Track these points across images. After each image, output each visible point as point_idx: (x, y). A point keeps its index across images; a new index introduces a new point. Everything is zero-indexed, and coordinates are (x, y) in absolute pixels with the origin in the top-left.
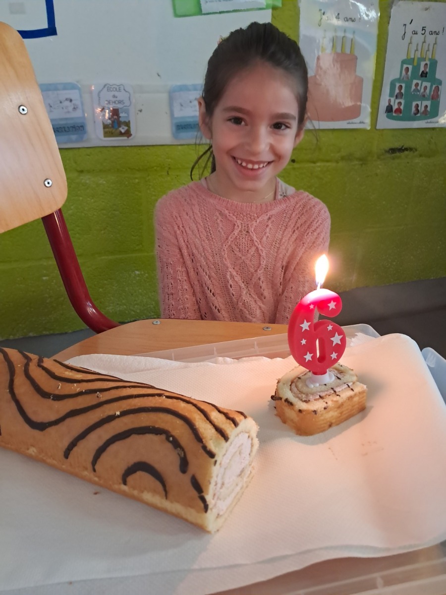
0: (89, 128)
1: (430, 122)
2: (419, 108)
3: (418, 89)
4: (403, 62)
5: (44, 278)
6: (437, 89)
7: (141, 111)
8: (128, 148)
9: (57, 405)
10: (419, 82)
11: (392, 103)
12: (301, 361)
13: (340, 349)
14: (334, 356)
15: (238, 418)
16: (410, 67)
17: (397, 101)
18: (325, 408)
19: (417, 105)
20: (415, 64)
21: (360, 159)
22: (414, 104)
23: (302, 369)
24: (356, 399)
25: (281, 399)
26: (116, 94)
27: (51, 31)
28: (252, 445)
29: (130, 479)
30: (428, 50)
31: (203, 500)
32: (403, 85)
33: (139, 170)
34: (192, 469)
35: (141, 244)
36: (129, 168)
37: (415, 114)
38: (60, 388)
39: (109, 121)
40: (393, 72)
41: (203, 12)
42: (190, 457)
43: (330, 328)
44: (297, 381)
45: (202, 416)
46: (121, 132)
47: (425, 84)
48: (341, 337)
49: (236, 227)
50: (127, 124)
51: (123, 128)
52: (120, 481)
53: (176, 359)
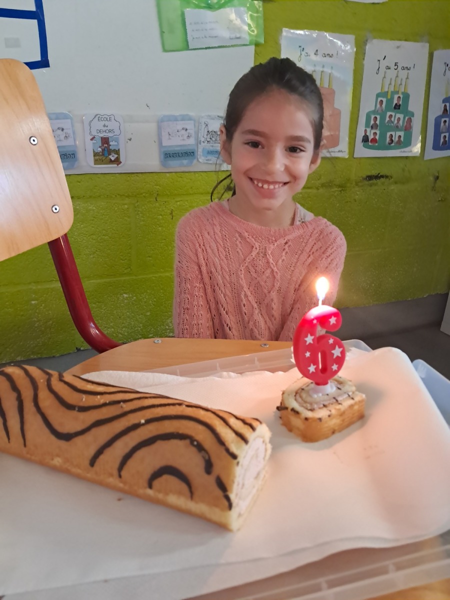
0: (80, 155)
1: (404, 152)
2: (393, 139)
3: (392, 121)
4: (378, 96)
5: (33, 302)
6: (410, 120)
7: (130, 140)
8: (117, 175)
9: (82, 416)
10: (393, 114)
11: (368, 134)
12: (305, 373)
13: (340, 361)
14: (335, 367)
15: (255, 424)
16: (384, 100)
17: (373, 131)
18: (329, 416)
19: (391, 136)
20: (389, 97)
21: (339, 186)
22: (389, 134)
23: (306, 380)
24: (356, 407)
25: (287, 408)
26: (107, 123)
27: (44, 63)
28: (266, 450)
29: (156, 483)
30: (401, 84)
31: (228, 499)
32: (378, 117)
33: (128, 196)
34: (217, 470)
35: (130, 268)
36: (119, 195)
37: (390, 144)
38: (84, 400)
39: (100, 149)
40: (368, 104)
41: (190, 48)
42: (214, 460)
43: (331, 341)
44: (301, 392)
45: (222, 422)
46: (111, 159)
47: (398, 115)
48: (341, 349)
49: (254, 249)
50: (117, 152)
51: (113, 156)
52: (146, 484)
53: (182, 375)
